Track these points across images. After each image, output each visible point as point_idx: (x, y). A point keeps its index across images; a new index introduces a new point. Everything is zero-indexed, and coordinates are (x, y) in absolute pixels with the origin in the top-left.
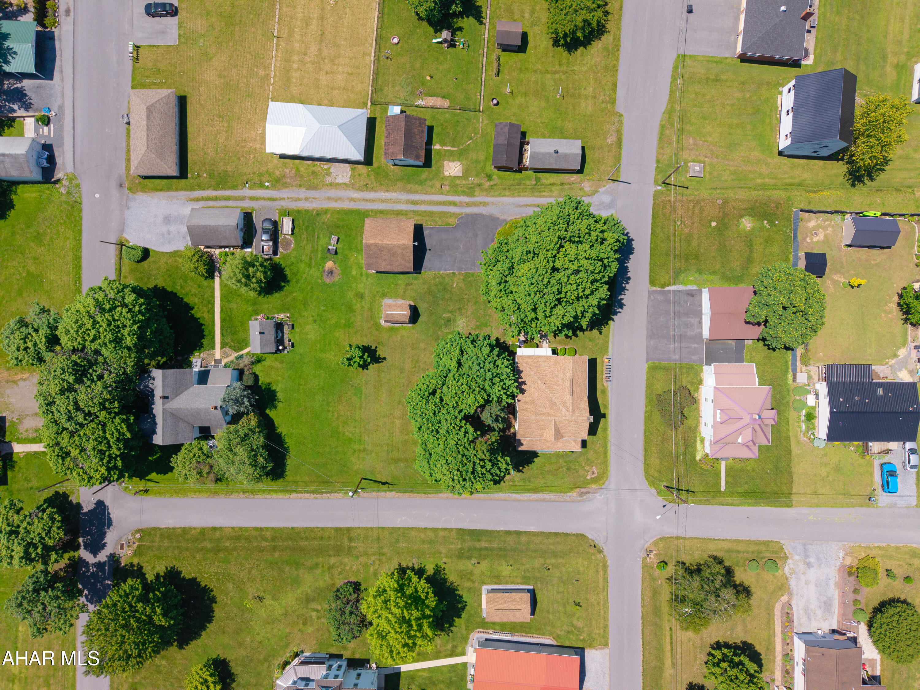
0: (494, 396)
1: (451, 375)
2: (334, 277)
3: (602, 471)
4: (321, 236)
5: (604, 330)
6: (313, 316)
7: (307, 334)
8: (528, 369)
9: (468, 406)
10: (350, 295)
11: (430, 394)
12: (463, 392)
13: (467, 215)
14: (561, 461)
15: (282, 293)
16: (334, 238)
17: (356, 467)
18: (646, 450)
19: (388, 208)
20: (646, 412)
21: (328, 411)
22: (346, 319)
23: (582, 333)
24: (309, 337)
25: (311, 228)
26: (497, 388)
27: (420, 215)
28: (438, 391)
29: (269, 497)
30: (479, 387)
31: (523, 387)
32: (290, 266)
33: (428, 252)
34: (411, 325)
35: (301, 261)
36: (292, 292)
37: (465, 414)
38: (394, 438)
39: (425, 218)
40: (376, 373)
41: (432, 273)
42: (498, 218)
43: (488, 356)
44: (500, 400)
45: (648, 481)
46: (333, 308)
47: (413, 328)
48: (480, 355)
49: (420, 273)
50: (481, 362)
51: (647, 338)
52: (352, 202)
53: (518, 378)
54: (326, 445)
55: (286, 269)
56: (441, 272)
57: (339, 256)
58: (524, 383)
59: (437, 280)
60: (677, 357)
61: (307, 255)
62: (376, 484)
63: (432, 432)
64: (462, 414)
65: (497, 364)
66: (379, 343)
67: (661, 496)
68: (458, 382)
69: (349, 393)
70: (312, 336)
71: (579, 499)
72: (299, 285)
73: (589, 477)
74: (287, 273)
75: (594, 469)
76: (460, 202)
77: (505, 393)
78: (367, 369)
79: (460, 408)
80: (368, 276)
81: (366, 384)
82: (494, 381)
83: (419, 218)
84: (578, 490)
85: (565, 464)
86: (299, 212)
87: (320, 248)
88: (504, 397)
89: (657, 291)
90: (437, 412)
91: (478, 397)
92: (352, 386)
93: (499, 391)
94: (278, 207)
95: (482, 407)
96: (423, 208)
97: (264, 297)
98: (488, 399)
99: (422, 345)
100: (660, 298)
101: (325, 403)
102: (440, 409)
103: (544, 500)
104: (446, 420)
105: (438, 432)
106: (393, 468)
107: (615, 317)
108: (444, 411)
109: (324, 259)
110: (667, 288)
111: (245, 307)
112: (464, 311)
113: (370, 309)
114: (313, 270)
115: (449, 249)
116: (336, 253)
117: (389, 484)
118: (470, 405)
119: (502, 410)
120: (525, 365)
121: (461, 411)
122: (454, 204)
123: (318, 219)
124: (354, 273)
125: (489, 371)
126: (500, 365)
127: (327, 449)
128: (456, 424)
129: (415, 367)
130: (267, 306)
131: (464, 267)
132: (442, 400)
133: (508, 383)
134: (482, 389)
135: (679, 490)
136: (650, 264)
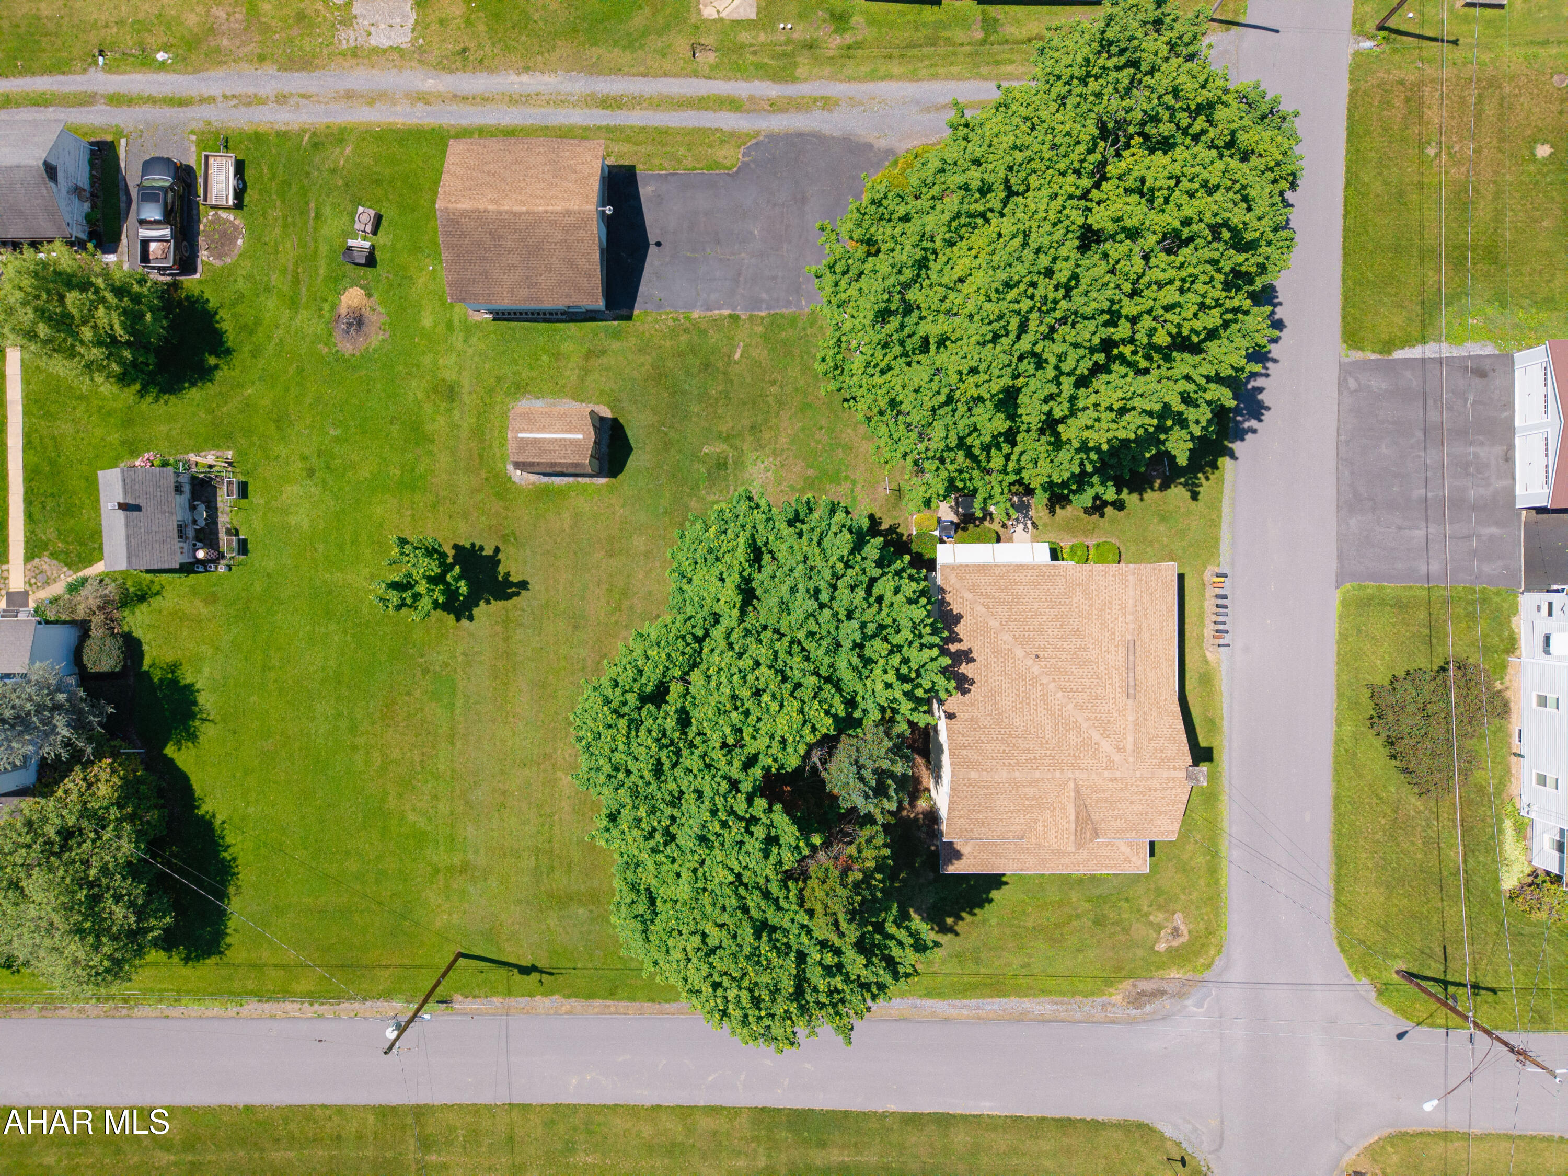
0: (870, 705)
1: (718, 633)
2: (366, 336)
3: (1202, 926)
4: (327, 211)
5: (1206, 487)
6: (305, 458)
7: (286, 512)
8: (980, 609)
9: (775, 744)
10: (416, 389)
11: (644, 699)
12: (758, 693)
13: (773, 138)
14: (1074, 896)
15: (211, 389)
16: (365, 215)
17: (441, 921)
18: (1340, 860)
19: (529, 122)
20: (1338, 742)
21: (354, 748)
22: (403, 466)
23: (1135, 497)
24: (292, 520)
25: (295, 188)
26: (878, 678)
27: (628, 140)
28: (676, 689)
29: (175, 1012)
30: (817, 673)
31: (964, 669)
32: (234, 305)
33: (652, 249)
34: (602, 481)
35: (267, 290)
36: (241, 386)
37: (767, 770)
38: (557, 830)
39: (642, 149)
40: (499, 628)
41: (666, 318)
42: (870, 146)
43: (847, 565)
44: (888, 717)
45: (1349, 957)
46: (364, 433)
47: (611, 489)
48: (818, 562)
49: (629, 318)
50: (823, 585)
51: (1339, 508)
52: (420, 105)
53: (947, 641)
54: (348, 853)
55: (221, 313)
56: (695, 315)
57: (381, 269)
58: (966, 656)
59: (684, 338)
60: (1435, 567)
61: (284, 271)
62: (503, 972)
63: (650, 835)
64: (757, 772)
65: (876, 591)
66: (505, 538)
67: (1388, 1003)
68: (740, 655)
69: (417, 693)
70: (301, 519)
71: (1133, 1012)
72: (261, 363)
73: (1161, 947)
74: (224, 326)
75: (1178, 919)
76: (751, 98)
77: (909, 695)
78: (471, 618)
79: (750, 749)
80: (469, 329)
81: (469, 664)
82: (868, 652)
83: (626, 148)
84: (1127, 985)
85: (1087, 906)
86: (258, 138)
87: (323, 249)
88: (905, 707)
89: (1365, 362)
90: (666, 767)
91: (814, 711)
92: (426, 671)
93: (888, 686)
94: (194, 125)
95: (829, 743)
96: (635, 118)
97: (157, 400)
98: (849, 715)
99: (639, 543)
100: (1378, 383)
101: (344, 724)
102: (678, 753)
103: (1022, 1018)
104: (700, 794)
105: (671, 838)
106: (552, 921)
107: (1237, 446)
108: (692, 761)
109: (337, 283)
110: (1399, 354)
111: (99, 432)
112: (766, 435)
113: (478, 433)
114: (304, 314)
115: (718, 242)
116: (371, 261)
117: (541, 972)
118: (783, 741)
119: (896, 750)
120: (968, 595)
121: (750, 762)
122: (733, 104)
123: (317, 160)
124: (427, 322)
125: (849, 616)
126: (888, 596)
127: (352, 865)
128: (732, 812)
129: (618, 608)
130: (164, 428)
131: (764, 296)
132: (684, 720)
133: (917, 657)
134: (828, 680)
135: (1446, 984)
136: (1344, 281)
